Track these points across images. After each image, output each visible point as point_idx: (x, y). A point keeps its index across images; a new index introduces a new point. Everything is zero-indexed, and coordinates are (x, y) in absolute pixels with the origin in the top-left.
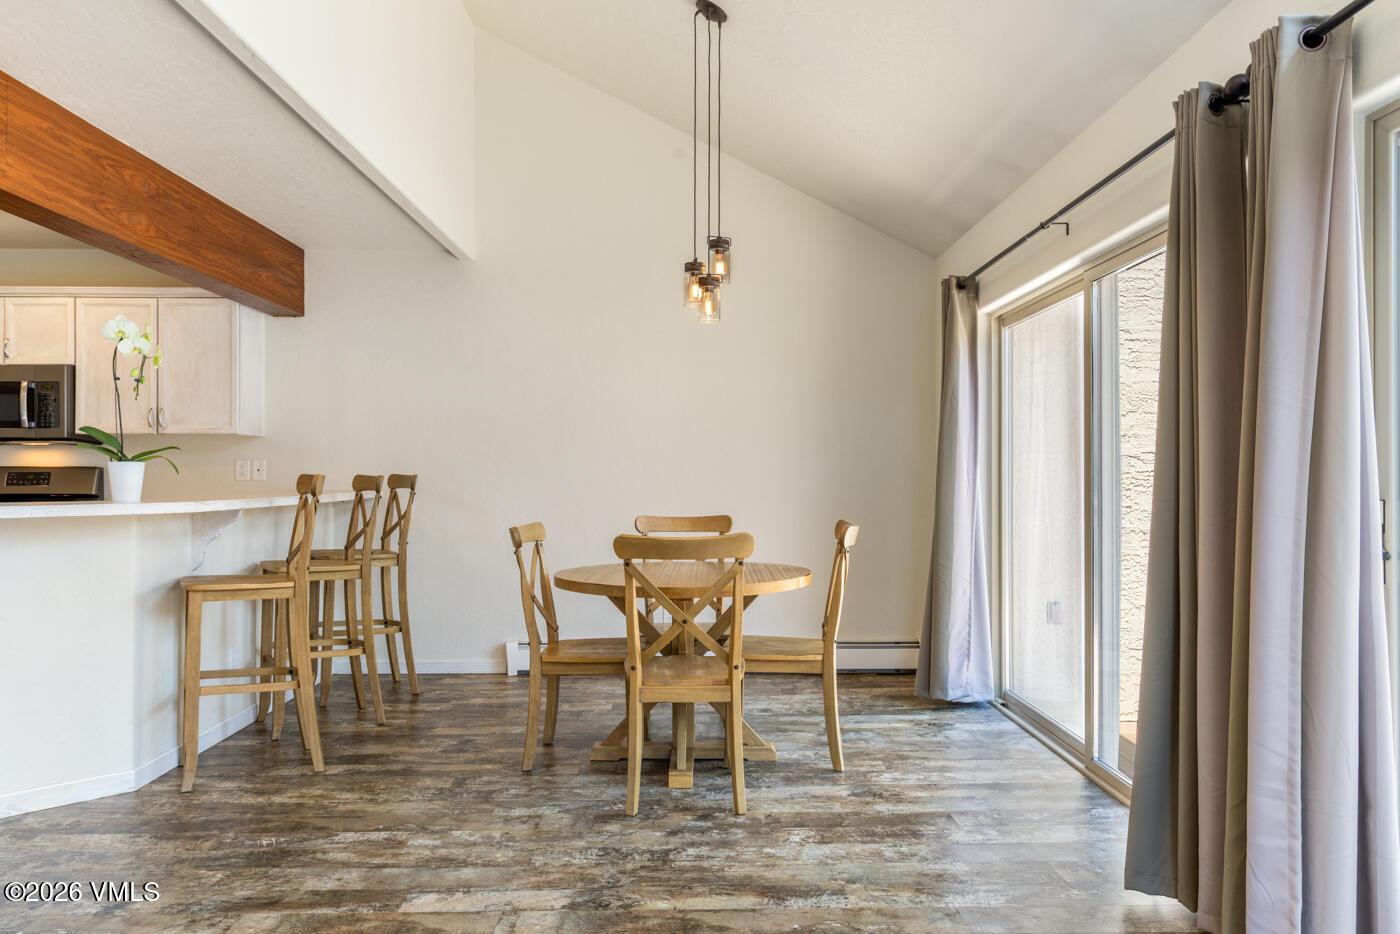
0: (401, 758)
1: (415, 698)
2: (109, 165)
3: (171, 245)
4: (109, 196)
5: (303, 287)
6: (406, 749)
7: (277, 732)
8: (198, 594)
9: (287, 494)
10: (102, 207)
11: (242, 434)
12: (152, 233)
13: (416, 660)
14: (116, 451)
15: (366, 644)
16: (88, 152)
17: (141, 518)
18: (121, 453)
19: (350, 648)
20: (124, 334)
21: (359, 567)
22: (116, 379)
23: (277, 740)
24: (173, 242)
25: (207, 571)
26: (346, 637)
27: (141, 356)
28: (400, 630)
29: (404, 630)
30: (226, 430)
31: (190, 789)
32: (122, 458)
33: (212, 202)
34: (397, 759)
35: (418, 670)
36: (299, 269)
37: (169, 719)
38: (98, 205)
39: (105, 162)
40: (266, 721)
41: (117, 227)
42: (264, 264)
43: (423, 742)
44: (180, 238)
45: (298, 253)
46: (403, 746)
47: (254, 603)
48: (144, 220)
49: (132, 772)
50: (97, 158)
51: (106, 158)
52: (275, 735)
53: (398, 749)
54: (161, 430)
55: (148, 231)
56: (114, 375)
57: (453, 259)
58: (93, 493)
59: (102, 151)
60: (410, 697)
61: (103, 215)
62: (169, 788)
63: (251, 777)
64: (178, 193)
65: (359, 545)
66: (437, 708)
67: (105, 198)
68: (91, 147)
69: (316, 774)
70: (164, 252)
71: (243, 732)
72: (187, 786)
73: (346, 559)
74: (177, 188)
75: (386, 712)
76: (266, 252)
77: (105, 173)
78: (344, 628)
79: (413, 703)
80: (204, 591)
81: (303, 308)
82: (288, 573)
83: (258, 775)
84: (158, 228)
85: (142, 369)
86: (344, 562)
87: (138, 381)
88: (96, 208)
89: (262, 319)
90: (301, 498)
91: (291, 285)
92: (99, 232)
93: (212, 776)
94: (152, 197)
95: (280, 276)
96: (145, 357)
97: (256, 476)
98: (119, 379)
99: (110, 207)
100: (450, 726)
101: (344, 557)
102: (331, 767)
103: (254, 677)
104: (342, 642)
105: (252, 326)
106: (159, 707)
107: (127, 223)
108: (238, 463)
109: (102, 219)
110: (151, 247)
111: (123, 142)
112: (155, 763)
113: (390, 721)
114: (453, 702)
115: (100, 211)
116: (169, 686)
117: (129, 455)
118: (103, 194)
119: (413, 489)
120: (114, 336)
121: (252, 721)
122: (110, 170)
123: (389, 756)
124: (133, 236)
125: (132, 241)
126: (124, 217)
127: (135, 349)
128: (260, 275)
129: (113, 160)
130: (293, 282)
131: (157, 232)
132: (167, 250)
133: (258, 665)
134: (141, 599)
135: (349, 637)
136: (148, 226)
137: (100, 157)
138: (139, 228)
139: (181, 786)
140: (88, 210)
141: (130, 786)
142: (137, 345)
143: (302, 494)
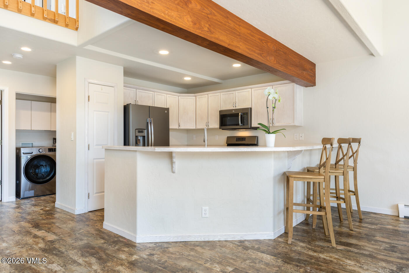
0: (366, 248)
1: (361, 221)
2: (264, 42)
3: (280, 65)
4: (264, 52)
5: (315, 77)
6: (366, 244)
7: (314, 226)
8: (292, 178)
9: (318, 144)
10: (263, 55)
11: (297, 125)
12: (275, 62)
13: (361, 206)
14: (267, 131)
15: (345, 200)
16: (259, 39)
17: (274, 152)
18: (269, 131)
19: (337, 200)
20: (270, 93)
21: (342, 171)
22: (267, 108)
23: (314, 229)
24: (280, 64)
25: (292, 170)
26: (335, 195)
27: (275, 100)
28: (355, 195)
29: (356, 194)
30: (292, 124)
31: (290, 243)
32: (269, 133)
33: (291, 51)
34: (364, 248)
35: (361, 210)
36: (314, 70)
37: (282, 217)
38: (262, 55)
39: (263, 41)
40: (309, 220)
41: (266, 61)
42: (305, 70)
43: (373, 242)
44: (282, 63)
45: (314, 65)
46: (365, 242)
47: (304, 182)
48: (273, 58)
49: (273, 233)
50: (261, 40)
51: (264, 40)
52: (314, 227)
53: (363, 244)
54: (273, 125)
55: (274, 61)
56: (267, 107)
57: (373, 57)
58: (256, 143)
59: (263, 38)
60: (358, 220)
61: (263, 58)
62: (283, 241)
63: (309, 243)
64: (282, 49)
65: (342, 163)
66: (373, 227)
67: (263, 53)
68: (261, 37)
69: (333, 248)
70: (278, 68)
71: (302, 223)
72: (289, 242)
73: (336, 168)
74: (281, 47)
75: (353, 225)
76: (305, 66)
77: (263, 45)
78: (334, 191)
79: (360, 222)
80: (294, 177)
81: (315, 83)
82: (319, 172)
83: (312, 243)
84: (277, 61)
85: (275, 104)
86: (334, 169)
87: (274, 108)
88: (261, 56)
89: (302, 88)
90: (323, 146)
91: (312, 76)
92: (262, 63)
93: (297, 239)
94: (275, 51)
95: (309, 73)
96: (276, 100)
97: (301, 138)
98: (268, 108)
99: (265, 55)
100: (382, 237)
101: (334, 167)
102: (339, 246)
103: (304, 206)
104: (334, 197)
105: (300, 91)
106: (279, 213)
107: (269, 60)
108: (295, 134)
109: (263, 59)
110: (275, 66)
111: (267, 34)
112: (278, 231)
113: (355, 229)
114: (379, 225)
115: (262, 57)
116: (282, 207)
117: (271, 131)
118: (263, 51)
119: (359, 143)
120: (267, 94)
121: (304, 219)
122: (264, 43)
123: (360, 246)
124: (271, 64)
125: (270, 65)
126: (268, 58)
127: (273, 97)
128: (304, 73)
129: (266, 41)
130: (312, 75)
131: (276, 62)
132: (279, 67)
133: (306, 203)
134: (275, 178)
135: (337, 195)
136: (274, 60)
137: (262, 40)
138: (272, 61)
139: (287, 241)
140: (259, 57)
141: (272, 238)
142: (274, 96)
143: (324, 145)
